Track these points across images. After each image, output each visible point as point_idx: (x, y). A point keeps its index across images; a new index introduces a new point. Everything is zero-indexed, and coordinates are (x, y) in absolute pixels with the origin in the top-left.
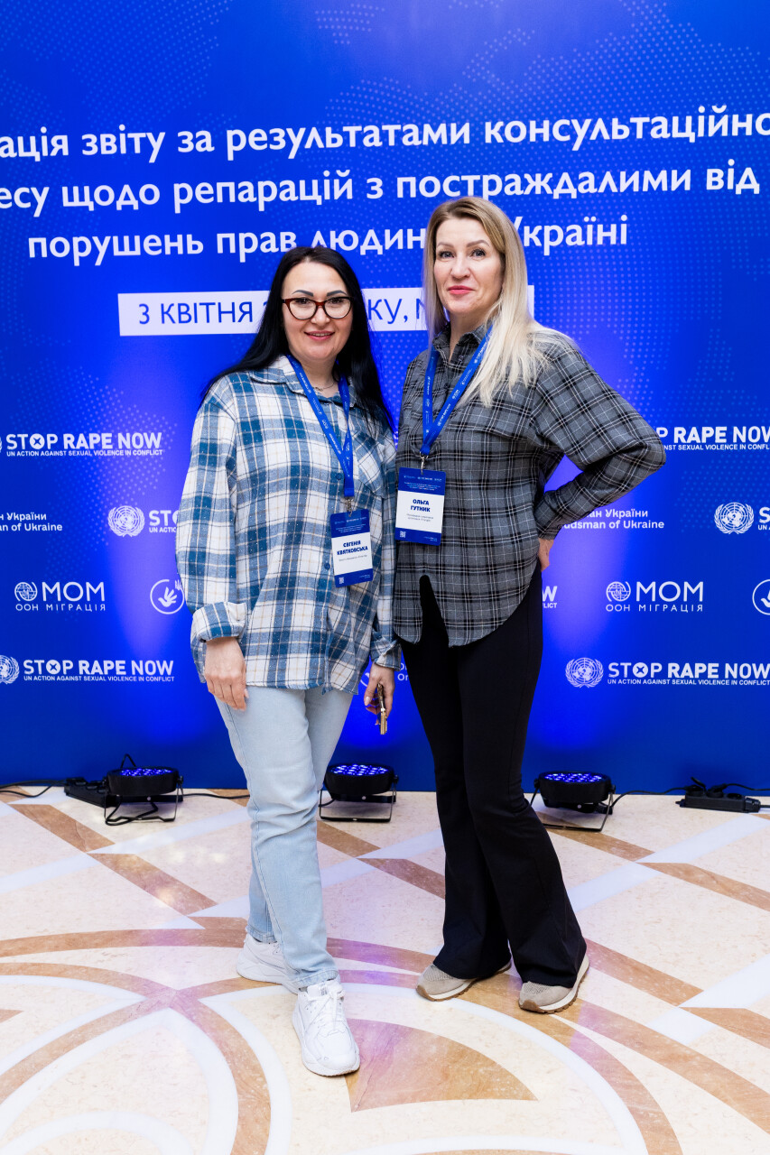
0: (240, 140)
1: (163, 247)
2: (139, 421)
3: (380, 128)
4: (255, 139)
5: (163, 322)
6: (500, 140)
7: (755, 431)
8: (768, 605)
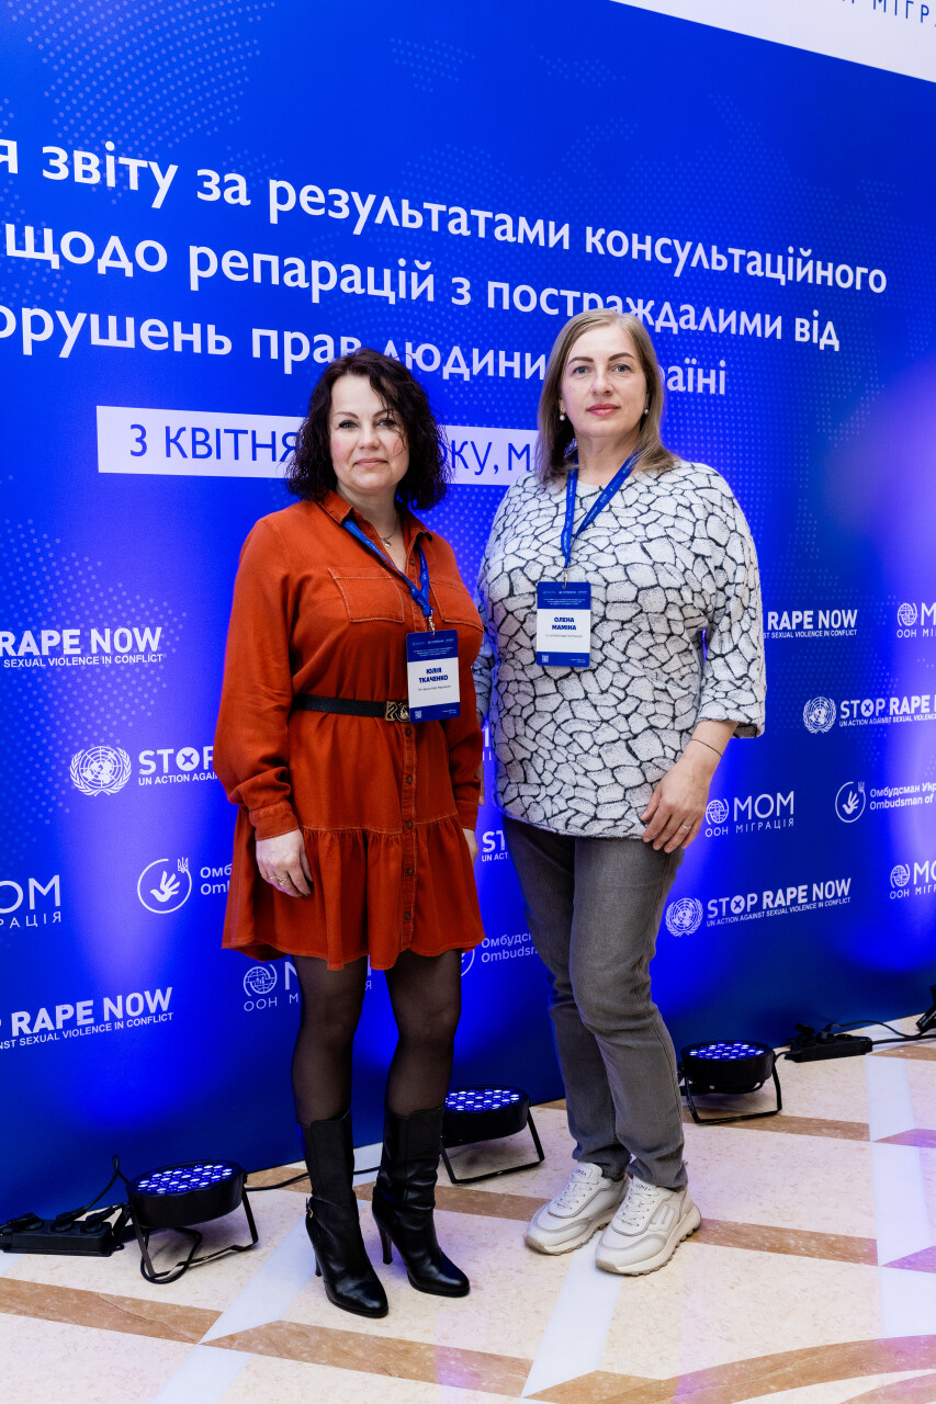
0: (287, 198)
1: (170, 339)
2: (126, 608)
3: (468, 213)
4: (308, 198)
5: (168, 455)
6: (601, 251)
7: (836, 616)
8: (849, 811)
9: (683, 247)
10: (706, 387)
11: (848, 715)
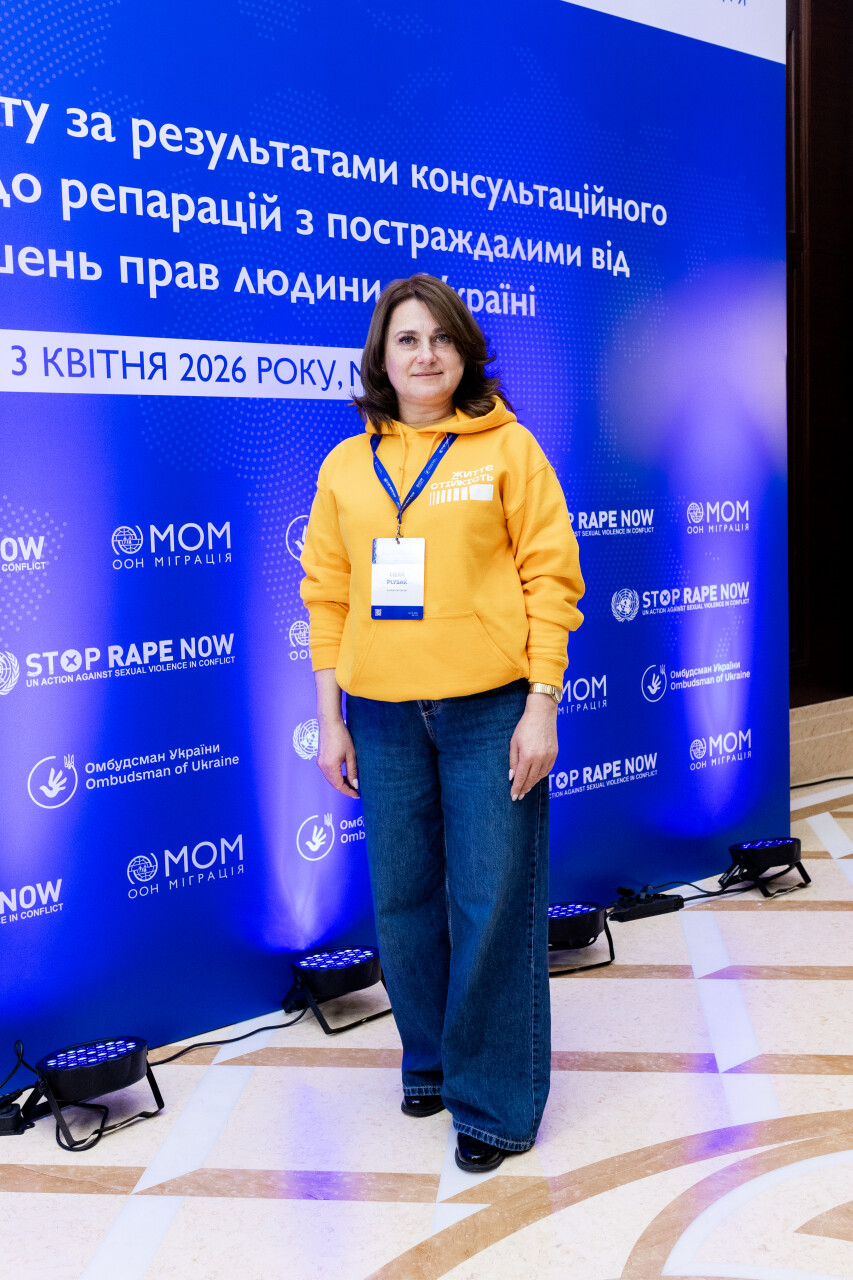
0: (149, 134)
1: (46, 266)
3: (309, 151)
4: (167, 136)
5: (47, 374)
6: (425, 187)
7: (636, 514)
8: (653, 692)
9: (495, 183)
10: (519, 309)
11: (649, 604)
